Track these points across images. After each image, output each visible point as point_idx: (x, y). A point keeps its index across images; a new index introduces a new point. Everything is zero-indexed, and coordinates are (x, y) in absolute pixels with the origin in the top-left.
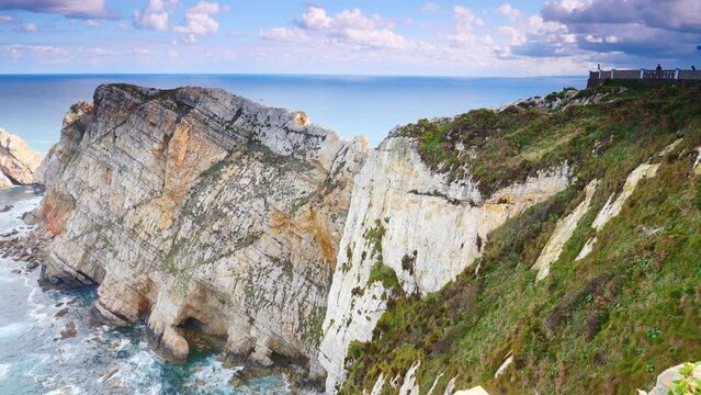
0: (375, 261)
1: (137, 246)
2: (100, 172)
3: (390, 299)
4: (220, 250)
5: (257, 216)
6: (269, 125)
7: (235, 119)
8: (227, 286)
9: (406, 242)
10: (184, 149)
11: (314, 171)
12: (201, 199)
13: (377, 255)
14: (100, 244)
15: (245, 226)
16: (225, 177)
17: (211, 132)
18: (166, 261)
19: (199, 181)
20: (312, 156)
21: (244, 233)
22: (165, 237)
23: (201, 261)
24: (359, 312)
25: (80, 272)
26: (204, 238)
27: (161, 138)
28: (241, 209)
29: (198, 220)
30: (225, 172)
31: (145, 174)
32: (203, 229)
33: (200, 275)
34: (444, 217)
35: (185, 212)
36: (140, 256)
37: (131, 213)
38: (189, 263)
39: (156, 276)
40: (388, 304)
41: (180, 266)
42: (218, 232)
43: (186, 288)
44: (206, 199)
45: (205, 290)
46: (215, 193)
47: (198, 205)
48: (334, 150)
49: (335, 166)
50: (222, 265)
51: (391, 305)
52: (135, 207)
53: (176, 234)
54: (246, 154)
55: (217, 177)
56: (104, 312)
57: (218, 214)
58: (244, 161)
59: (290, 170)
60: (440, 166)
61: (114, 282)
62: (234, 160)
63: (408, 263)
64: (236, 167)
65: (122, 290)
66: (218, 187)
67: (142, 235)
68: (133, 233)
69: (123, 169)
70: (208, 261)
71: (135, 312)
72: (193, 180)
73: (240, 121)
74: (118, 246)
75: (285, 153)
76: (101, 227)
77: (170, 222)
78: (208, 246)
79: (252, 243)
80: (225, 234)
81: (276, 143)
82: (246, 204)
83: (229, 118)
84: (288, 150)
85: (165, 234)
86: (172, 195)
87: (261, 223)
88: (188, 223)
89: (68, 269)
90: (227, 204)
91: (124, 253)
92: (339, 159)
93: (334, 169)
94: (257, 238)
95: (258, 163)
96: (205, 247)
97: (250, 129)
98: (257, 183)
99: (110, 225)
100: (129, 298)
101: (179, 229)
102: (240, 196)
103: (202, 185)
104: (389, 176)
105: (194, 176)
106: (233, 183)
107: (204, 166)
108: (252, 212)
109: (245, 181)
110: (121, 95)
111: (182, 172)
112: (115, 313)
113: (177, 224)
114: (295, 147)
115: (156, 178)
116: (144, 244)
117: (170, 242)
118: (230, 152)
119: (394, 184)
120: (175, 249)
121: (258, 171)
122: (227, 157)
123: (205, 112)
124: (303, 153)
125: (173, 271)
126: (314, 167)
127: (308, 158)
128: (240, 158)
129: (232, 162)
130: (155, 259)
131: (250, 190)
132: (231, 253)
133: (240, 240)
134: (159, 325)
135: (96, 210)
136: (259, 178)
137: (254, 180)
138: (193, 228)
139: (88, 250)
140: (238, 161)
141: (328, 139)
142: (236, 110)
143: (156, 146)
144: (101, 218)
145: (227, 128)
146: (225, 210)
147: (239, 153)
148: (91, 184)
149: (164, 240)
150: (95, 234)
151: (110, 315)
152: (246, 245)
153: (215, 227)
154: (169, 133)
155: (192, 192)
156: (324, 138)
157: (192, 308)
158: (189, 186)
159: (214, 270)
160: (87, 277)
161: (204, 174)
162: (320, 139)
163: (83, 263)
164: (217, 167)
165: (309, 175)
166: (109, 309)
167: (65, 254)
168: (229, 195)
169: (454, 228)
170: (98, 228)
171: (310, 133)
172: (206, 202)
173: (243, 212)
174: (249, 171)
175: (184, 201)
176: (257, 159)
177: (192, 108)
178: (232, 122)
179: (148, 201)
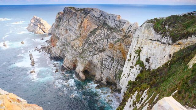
0: (137, 59)
1: (73, 50)
2: (65, 31)
3: (141, 70)
4: (95, 53)
5: (105, 44)
6: (109, 19)
7: (100, 17)
8: (96, 62)
9: (147, 54)
10: (86, 25)
11: (122, 32)
12: (90, 39)
13: (138, 57)
14: (64, 49)
15: (102, 47)
16: (97, 33)
17: (93, 20)
18: (81, 55)
19: (90, 34)
20: (121, 28)
21: (101, 49)
22: (80, 48)
23: (89, 55)
24: (132, 73)
25: (59, 56)
26: (91, 49)
27: (80, 22)
29: (89, 45)
30: (97, 32)
31: (76, 32)
32: (90, 47)
33: (89, 59)
34: (160, 48)
35: (86, 42)
36: (74, 53)
37: (72, 42)
38: (86, 56)
39: (78, 59)
40: (140, 71)
41: (84, 57)
42: (94, 48)
43: (85, 62)
44: (91, 39)
45: (90, 63)
46: (94, 37)
47: (89, 40)
48: (128, 26)
49: (128, 31)
50: (95, 57)
51: (141, 72)
52: (73, 40)
53: (83, 48)
54: (103, 27)
55: (95, 33)
56: (65, 67)
57: (94, 43)
58: (102, 29)
59: (115, 32)
60: (160, 32)
61: (68, 59)
62: (99, 28)
63: (147, 60)
64: (100, 30)
65: (69, 61)
66: (95, 36)
67: (75, 47)
68: (72, 47)
69: (70, 30)
70: (91, 56)
71: (72, 67)
72: (88, 34)
73: (102, 17)
74: (69, 50)
75: (113, 27)
76: (65, 45)
77: (82, 45)
78: (92, 51)
79: (103, 51)
80: (96, 49)
81: (111, 24)
82: (102, 41)
83: (99, 17)
84: (114, 26)
85: (81, 48)
86: (83, 37)
87: (106, 46)
88: (87, 45)
89: (56, 55)
90: (97, 41)
91: (70, 52)
92: (129, 29)
93: (127, 32)
94: (105, 50)
95: (106, 29)
96: (91, 52)
97: (104, 20)
98: (105, 35)
99: (67, 44)
100: (71, 63)
101: (84, 47)
102: (101, 39)
103: (91, 35)
104: (144, 35)
105: (89, 33)
106: (99, 35)
107: (91, 30)
108: (104, 43)
109: (102, 34)
110: (70, 10)
111: (86, 31)
112: (68, 67)
113: (84, 45)
114: (117, 25)
115: (79, 33)
116: (75, 50)
117: (82, 50)
118: (99, 26)
119: (145, 37)
120: (83, 52)
121: (106, 32)
122: (98, 27)
123: (92, 15)
124: (119, 27)
125: (82, 57)
126: (121, 31)
127: (120, 28)
128: (101, 28)
129: (99, 29)
130: (78, 54)
131: (103, 37)
132: (97, 54)
133: (100, 50)
134: (78, 71)
135: (63, 40)
136: (106, 34)
137: (104, 34)
138: (88, 46)
139: (62, 51)
140: (100, 29)
141: (126, 23)
142: (101, 14)
143: (79, 24)
144: (65, 43)
145: (98, 19)
146: (96, 42)
147: (101, 27)
148: (62, 34)
150: (63, 47)
151: (66, 68)
152: (102, 52)
153: (94, 47)
154: (82, 21)
155: (88, 37)
156: (125, 23)
157: (86, 67)
159: (93, 58)
160: (61, 58)
161: (91, 32)
162: (124, 23)
163: (60, 54)
164: (95, 30)
165: (120, 33)
166: (66, 66)
167: (56, 51)
168: (98, 38)
169: (162, 51)
170: (64, 45)
171: (121, 21)
172: (92, 40)
173: (101, 43)
174: (103, 32)
175: (86, 39)
176: (106, 28)
177: (89, 14)
178: (99, 18)
179: (77, 39)
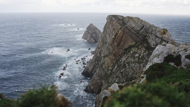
1: (102, 70)
5: (136, 71)
6: (152, 34)
12: (122, 59)
14: (97, 66)
15: (130, 74)
16: (132, 52)
17: (131, 34)
18: (108, 78)
19: (123, 52)
21: (129, 76)
26: (118, 74)
27: (115, 34)
28: (131, 66)
29: (119, 66)
30: (132, 50)
31: (109, 46)
32: (119, 70)
35: (117, 62)
36: (102, 74)
38: (112, 81)
39: (103, 81)
42: (122, 73)
44: (124, 59)
46: (127, 57)
47: (121, 60)
52: (104, 57)
53: (113, 69)
54: (141, 44)
55: (129, 52)
57: (124, 66)
58: (140, 47)
62: (137, 46)
64: (136, 49)
65: (94, 83)
66: (128, 55)
67: (104, 66)
68: (102, 65)
72: (121, 51)
73: (143, 30)
77: (112, 64)
80: (124, 74)
81: (152, 41)
82: (133, 65)
83: (139, 29)
84: (154, 45)
85: (110, 68)
86: (115, 55)
87: (136, 74)
88: (116, 67)
89: (88, 71)
90: (128, 63)
96: (117, 77)
97: (145, 34)
98: (141, 57)
100: (96, 86)
102: (133, 61)
103: (124, 53)
106: (133, 56)
107: (126, 46)
108: (134, 68)
109: (137, 55)
113: (114, 66)
115: (111, 48)
117: (110, 72)
118: (136, 42)
120: (111, 74)
121: (143, 51)
122: (135, 44)
123: (130, 26)
125: (108, 82)
130: (105, 76)
131: (137, 59)
133: (127, 78)
135: (99, 55)
136: (142, 55)
137: (140, 55)
138: (117, 69)
139: (94, 67)
142: (142, 26)
143: (113, 37)
145: (137, 33)
146: (127, 65)
147: (139, 44)
149: (109, 70)
150: (97, 63)
153: (122, 71)
154: (117, 33)
155: (121, 55)
158: (120, 53)
161: (126, 49)
163: (92, 70)
164: (131, 47)
168: (130, 59)
170: (98, 61)
171: (163, 39)
172: (123, 61)
173: (131, 68)
174: (140, 51)
175: (118, 58)
176: (144, 47)
177: (126, 24)
178: (139, 31)
179: (108, 56)
